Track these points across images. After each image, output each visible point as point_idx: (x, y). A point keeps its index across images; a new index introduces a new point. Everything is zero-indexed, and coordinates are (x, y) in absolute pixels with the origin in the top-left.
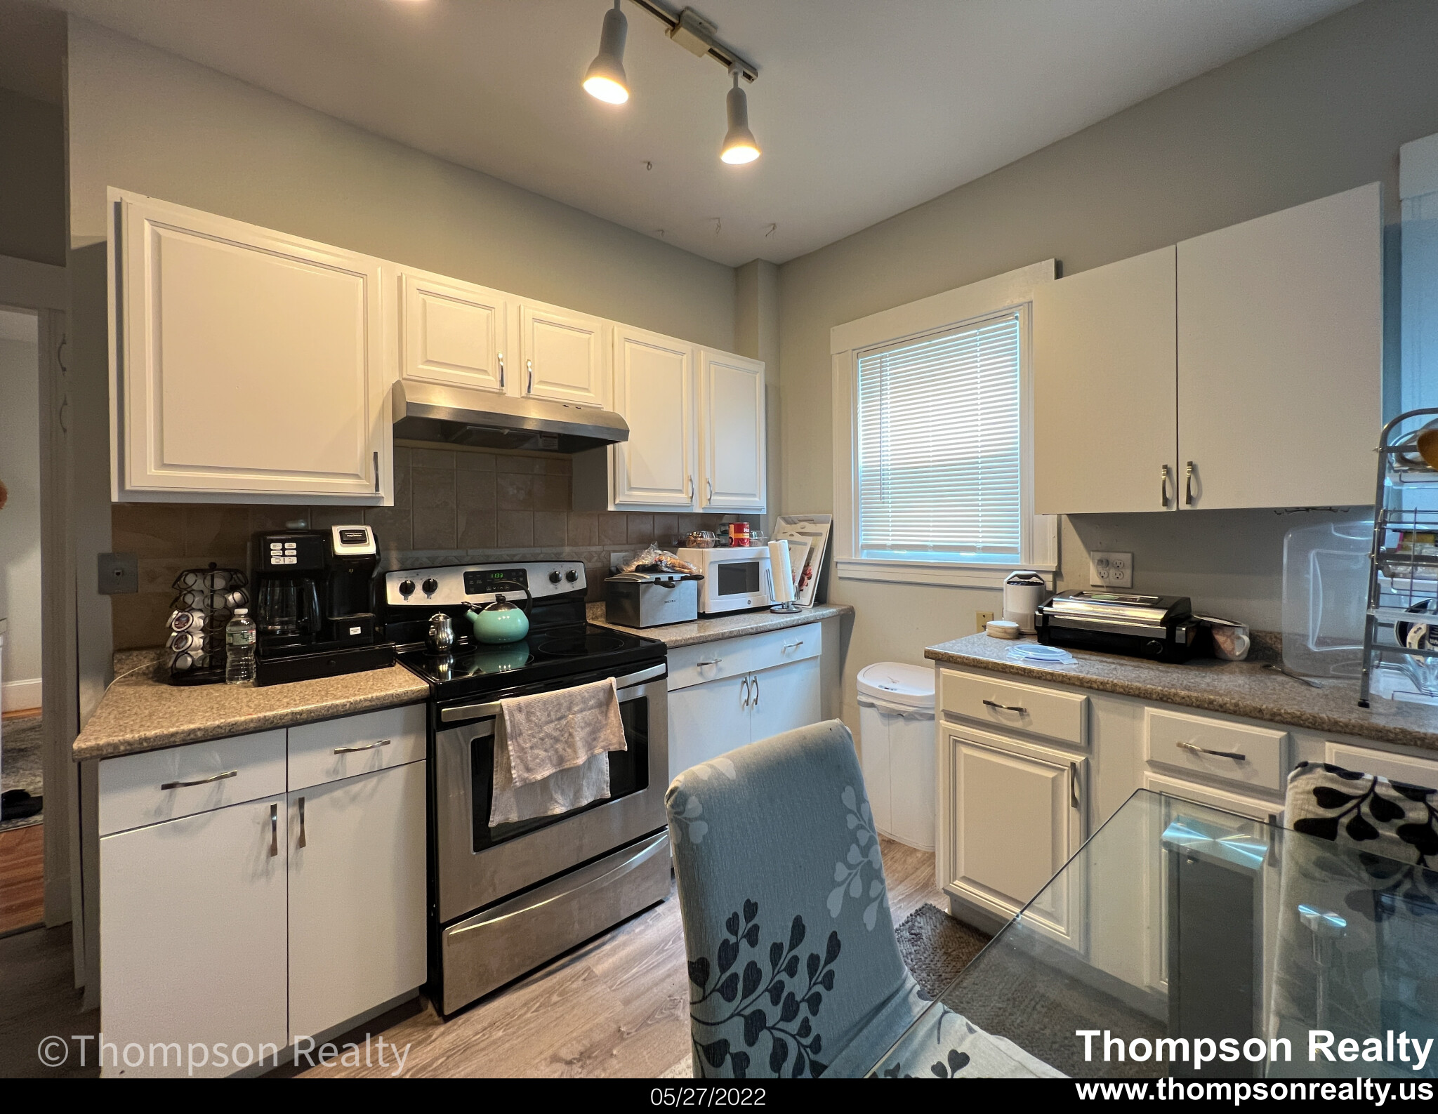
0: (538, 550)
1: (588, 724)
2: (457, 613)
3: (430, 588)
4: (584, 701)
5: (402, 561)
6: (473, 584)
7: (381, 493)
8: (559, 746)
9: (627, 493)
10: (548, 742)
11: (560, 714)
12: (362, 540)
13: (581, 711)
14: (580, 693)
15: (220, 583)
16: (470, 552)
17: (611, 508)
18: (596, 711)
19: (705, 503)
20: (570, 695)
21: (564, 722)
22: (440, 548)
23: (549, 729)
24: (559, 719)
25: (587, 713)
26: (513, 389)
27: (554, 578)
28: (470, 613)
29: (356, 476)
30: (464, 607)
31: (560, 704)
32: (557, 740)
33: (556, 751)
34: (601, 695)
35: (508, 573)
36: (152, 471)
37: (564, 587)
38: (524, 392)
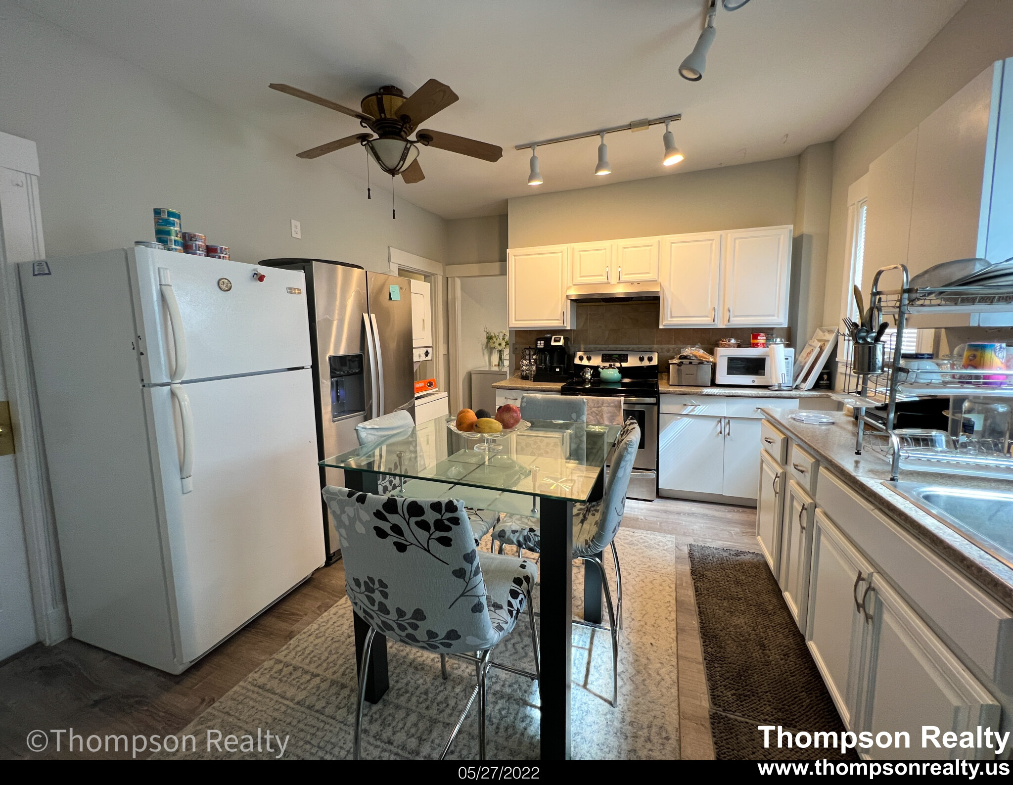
0: (640, 346)
1: (609, 412)
2: (595, 369)
3: (589, 359)
4: (609, 404)
5: (584, 349)
6: (605, 358)
7: (565, 325)
8: (598, 417)
9: (670, 319)
10: (594, 414)
11: (599, 406)
12: (559, 341)
13: (607, 406)
14: (607, 400)
15: (532, 353)
16: (610, 346)
17: (661, 327)
18: (614, 409)
19: (726, 322)
20: (603, 400)
21: (600, 409)
22: (598, 344)
23: (594, 409)
24: (599, 407)
25: (609, 408)
26: (614, 280)
27: (642, 359)
28: (600, 369)
29: (558, 320)
30: (598, 367)
31: (598, 402)
32: (597, 415)
33: (597, 418)
34: (616, 403)
35: (620, 355)
36: (514, 322)
37: (646, 363)
38: (618, 281)
